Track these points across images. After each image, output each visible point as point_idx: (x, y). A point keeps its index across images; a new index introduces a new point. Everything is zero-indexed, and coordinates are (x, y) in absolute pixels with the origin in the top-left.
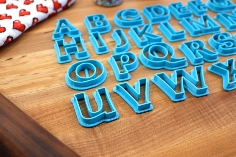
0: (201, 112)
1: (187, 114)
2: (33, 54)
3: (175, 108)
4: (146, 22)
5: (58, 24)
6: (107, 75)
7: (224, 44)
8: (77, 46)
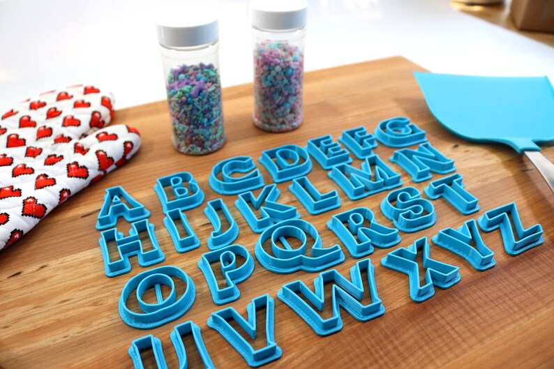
0: (373, 350)
1: (346, 358)
2: (60, 260)
3: (322, 349)
4: (268, 179)
5: (107, 196)
6: (196, 293)
7: (408, 210)
8: (139, 241)
